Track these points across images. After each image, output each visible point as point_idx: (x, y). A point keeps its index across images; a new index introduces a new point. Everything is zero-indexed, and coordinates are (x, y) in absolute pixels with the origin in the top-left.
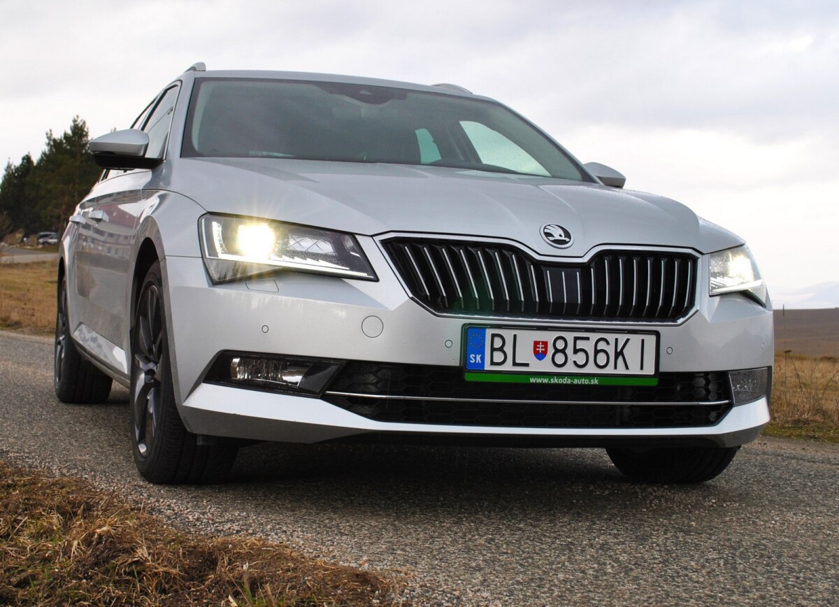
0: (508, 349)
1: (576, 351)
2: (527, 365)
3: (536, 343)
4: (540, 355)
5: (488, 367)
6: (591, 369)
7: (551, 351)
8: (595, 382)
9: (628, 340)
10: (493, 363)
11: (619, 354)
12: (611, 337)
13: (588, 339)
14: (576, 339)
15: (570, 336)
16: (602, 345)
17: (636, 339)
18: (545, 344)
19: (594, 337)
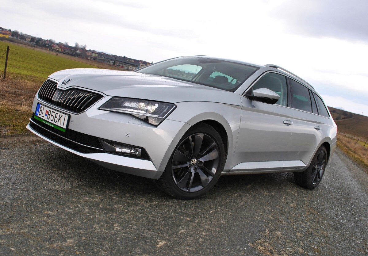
0: (42, 111)
1: (52, 115)
2: (43, 117)
3: (46, 111)
4: (46, 115)
5: (38, 116)
6: (53, 122)
7: (48, 114)
8: (53, 126)
9: (62, 115)
10: (39, 115)
11: (59, 119)
12: (59, 113)
13: (54, 112)
14: (53, 112)
15: (52, 110)
16: (57, 116)
17: (64, 115)
18: (48, 111)
19: (56, 112)
